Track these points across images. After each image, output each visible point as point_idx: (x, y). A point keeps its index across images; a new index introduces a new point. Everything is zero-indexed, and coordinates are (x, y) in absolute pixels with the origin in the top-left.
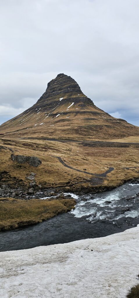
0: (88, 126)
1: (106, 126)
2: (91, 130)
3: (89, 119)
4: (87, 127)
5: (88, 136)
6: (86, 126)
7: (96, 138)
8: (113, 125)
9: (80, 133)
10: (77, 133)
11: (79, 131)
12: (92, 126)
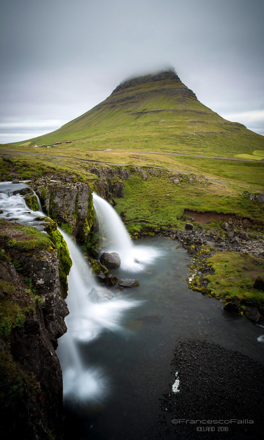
0: (195, 133)
2: (201, 139)
3: (195, 122)
5: (199, 147)
7: (213, 152)
8: (229, 132)
10: (183, 142)
11: (185, 140)
12: (201, 132)
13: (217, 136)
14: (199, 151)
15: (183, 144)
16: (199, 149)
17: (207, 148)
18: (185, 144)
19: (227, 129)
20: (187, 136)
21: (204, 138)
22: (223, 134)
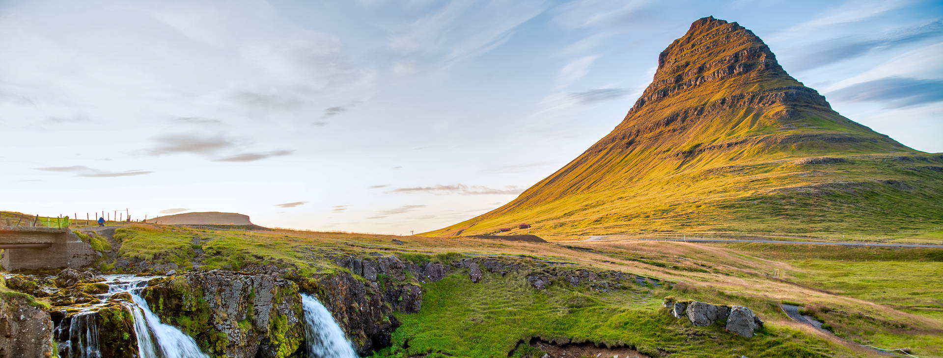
0: (815, 188)
1: (889, 182)
2: (830, 200)
3: (818, 162)
4: (812, 191)
5: (821, 221)
6: (811, 187)
7: (857, 230)
8: (915, 178)
9: (789, 212)
10: (777, 212)
11: (786, 207)
12: (831, 185)
13: (876, 190)
14: (815, 231)
15: (778, 218)
16: (819, 225)
17: (842, 221)
18: (781, 217)
19: (907, 173)
20: (793, 198)
21: (838, 200)
22: (896, 184)
